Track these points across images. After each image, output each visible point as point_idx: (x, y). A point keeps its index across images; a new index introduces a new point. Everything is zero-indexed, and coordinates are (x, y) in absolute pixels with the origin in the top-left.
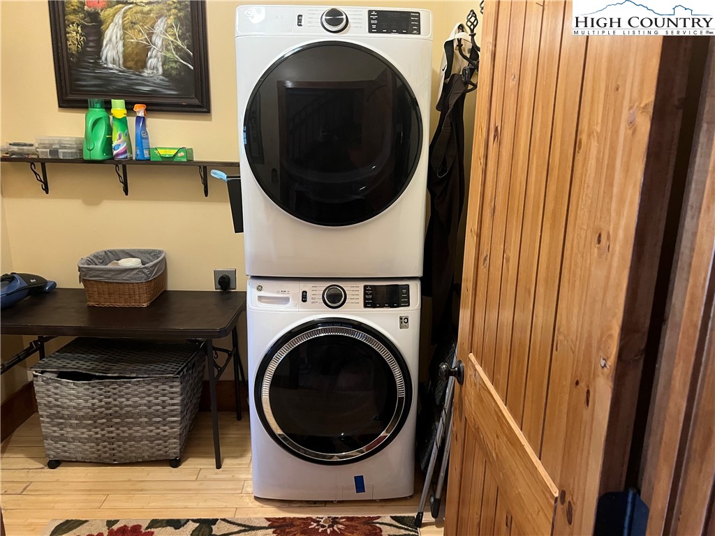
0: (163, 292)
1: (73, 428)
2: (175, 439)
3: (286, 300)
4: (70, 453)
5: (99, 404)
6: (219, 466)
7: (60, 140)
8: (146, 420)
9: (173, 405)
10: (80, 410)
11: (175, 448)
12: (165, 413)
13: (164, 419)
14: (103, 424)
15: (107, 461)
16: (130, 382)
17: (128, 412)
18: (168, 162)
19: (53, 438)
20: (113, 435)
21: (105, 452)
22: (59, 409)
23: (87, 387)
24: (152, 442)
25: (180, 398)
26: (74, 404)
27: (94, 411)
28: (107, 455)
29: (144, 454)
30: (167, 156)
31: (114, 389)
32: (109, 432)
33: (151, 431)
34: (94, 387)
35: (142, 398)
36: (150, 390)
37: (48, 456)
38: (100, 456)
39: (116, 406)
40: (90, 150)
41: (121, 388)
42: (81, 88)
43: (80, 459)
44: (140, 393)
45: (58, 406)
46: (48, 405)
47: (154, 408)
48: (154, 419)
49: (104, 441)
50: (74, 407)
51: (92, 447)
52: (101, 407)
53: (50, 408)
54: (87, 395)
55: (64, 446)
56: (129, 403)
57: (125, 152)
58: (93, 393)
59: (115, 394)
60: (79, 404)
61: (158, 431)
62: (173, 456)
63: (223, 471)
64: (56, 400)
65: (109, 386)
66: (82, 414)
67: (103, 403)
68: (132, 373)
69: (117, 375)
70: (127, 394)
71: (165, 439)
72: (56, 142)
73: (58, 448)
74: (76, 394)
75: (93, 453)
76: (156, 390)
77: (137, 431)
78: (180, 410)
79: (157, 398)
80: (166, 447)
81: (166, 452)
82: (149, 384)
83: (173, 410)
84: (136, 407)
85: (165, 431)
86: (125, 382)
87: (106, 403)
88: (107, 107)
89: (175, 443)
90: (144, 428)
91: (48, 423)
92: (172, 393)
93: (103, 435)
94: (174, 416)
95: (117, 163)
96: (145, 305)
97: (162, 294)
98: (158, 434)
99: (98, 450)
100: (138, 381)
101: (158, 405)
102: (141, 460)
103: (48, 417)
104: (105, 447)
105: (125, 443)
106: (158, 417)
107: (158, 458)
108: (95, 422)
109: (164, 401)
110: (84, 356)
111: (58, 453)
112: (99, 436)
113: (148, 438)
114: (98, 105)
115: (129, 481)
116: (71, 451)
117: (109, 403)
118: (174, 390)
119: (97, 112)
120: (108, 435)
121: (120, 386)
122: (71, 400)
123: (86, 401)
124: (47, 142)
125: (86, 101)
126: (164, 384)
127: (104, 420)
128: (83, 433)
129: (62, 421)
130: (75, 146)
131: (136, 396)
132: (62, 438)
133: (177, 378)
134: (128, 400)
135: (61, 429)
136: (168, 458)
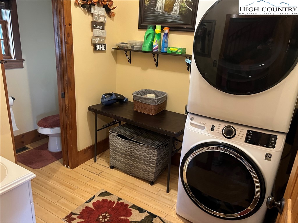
0: (163, 111)
1: (119, 156)
2: (152, 173)
3: (203, 128)
4: (117, 165)
5: (128, 150)
6: (168, 192)
7: (136, 42)
8: (143, 162)
9: (153, 159)
10: (122, 150)
11: (152, 177)
12: (150, 162)
13: (149, 164)
14: (128, 158)
15: (128, 173)
16: (139, 145)
17: (137, 157)
18: (174, 54)
19: (113, 158)
20: (131, 164)
21: (128, 169)
22: (115, 148)
23: (125, 142)
24: (144, 172)
25: (156, 157)
26: (120, 147)
27: (126, 152)
28: (129, 171)
29: (140, 175)
30: (173, 51)
31: (134, 146)
32: (130, 162)
33: (144, 167)
34: (127, 143)
35: (143, 153)
36: (146, 150)
37: (110, 164)
38: (126, 170)
39: (133, 153)
40: (144, 47)
41: (136, 146)
42: (147, 21)
43: (120, 168)
44: (142, 150)
45: (115, 146)
46: (112, 145)
47: (146, 158)
48: (146, 163)
49: (128, 165)
50: (120, 149)
51: (124, 166)
52: (129, 151)
53: (113, 146)
54: (125, 145)
55: (116, 162)
56: (138, 153)
57: (157, 48)
58: (127, 145)
59: (134, 148)
60: (122, 148)
61: (147, 168)
62: (151, 181)
63: (169, 195)
64: (115, 144)
65: (132, 144)
66: (122, 152)
67: (129, 150)
68: (141, 141)
69: (135, 140)
70: (138, 149)
71: (149, 172)
72: (134, 43)
73: (114, 162)
74: (121, 144)
75: (124, 168)
76: (148, 151)
77: (139, 165)
78: (156, 163)
79: (148, 155)
80: (149, 176)
81: (149, 178)
82: (146, 148)
83: (153, 162)
84: (140, 156)
85: (149, 169)
86: (138, 144)
87: (131, 150)
88: (154, 28)
89: (152, 175)
90: (142, 165)
91: (112, 151)
92: (154, 154)
93: (128, 163)
94: (153, 164)
95: (154, 53)
96: (153, 115)
97: (162, 111)
98: (147, 169)
99: (126, 168)
100: (143, 145)
101: (148, 157)
102: (139, 177)
103: (112, 149)
104: (128, 167)
105: (135, 168)
106: (147, 162)
107: (146, 179)
108: (126, 157)
109: (150, 157)
110: (129, 129)
111: (113, 164)
112: (127, 162)
113: (143, 169)
114: (151, 28)
115: (133, 184)
116: (118, 164)
117: (132, 151)
118: (154, 153)
119: (150, 31)
120: (129, 163)
121: (136, 145)
122: (119, 146)
123: (124, 147)
124: (131, 43)
125: (147, 26)
126: (151, 149)
127: (129, 157)
128: (122, 159)
129: (116, 152)
130: (140, 45)
131: (141, 151)
132: (115, 159)
133: (156, 149)
134: (138, 152)
135: (115, 155)
136: (149, 180)
